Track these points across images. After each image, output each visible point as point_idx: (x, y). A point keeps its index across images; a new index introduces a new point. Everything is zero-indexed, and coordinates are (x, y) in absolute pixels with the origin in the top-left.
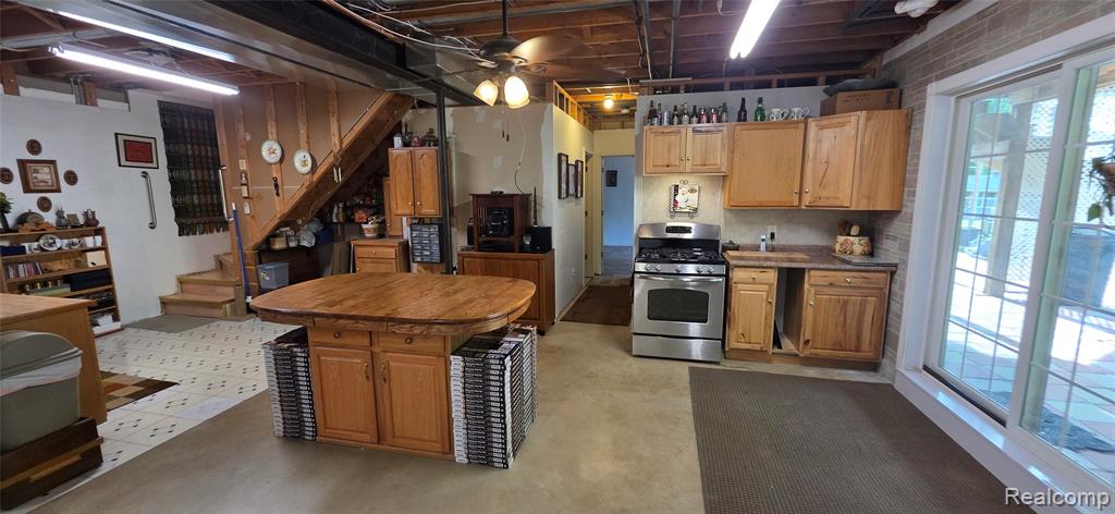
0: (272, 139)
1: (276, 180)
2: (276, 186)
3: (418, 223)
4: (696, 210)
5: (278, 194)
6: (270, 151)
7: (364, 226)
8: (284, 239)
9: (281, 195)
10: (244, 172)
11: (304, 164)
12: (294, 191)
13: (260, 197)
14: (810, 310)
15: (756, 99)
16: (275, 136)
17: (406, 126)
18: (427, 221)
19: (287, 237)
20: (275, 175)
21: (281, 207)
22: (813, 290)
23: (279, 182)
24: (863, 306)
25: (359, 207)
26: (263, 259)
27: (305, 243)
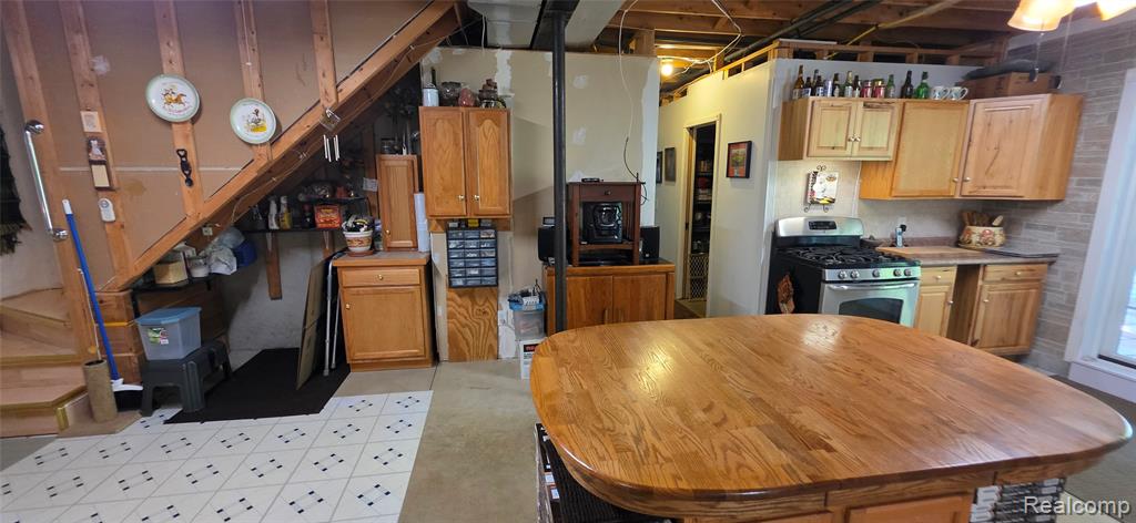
0: (172, 74)
1: (183, 154)
2: (185, 166)
3: (459, 228)
4: (832, 201)
5: (190, 182)
6: (170, 96)
7: (350, 235)
8: (181, 264)
9: (197, 184)
10: (95, 136)
11: (257, 124)
12: (224, 177)
13: (137, 187)
14: (982, 307)
15: (921, 74)
16: (177, 67)
17: (433, 72)
18: (473, 223)
19: (187, 260)
20: (180, 145)
21: (198, 206)
22: (987, 286)
23: (191, 159)
24: (1026, 298)
25: (324, 203)
26: (142, 306)
27: (221, 269)
